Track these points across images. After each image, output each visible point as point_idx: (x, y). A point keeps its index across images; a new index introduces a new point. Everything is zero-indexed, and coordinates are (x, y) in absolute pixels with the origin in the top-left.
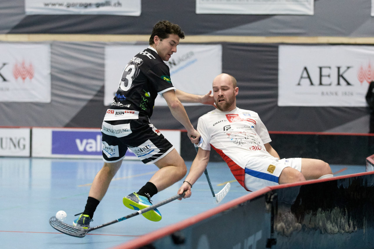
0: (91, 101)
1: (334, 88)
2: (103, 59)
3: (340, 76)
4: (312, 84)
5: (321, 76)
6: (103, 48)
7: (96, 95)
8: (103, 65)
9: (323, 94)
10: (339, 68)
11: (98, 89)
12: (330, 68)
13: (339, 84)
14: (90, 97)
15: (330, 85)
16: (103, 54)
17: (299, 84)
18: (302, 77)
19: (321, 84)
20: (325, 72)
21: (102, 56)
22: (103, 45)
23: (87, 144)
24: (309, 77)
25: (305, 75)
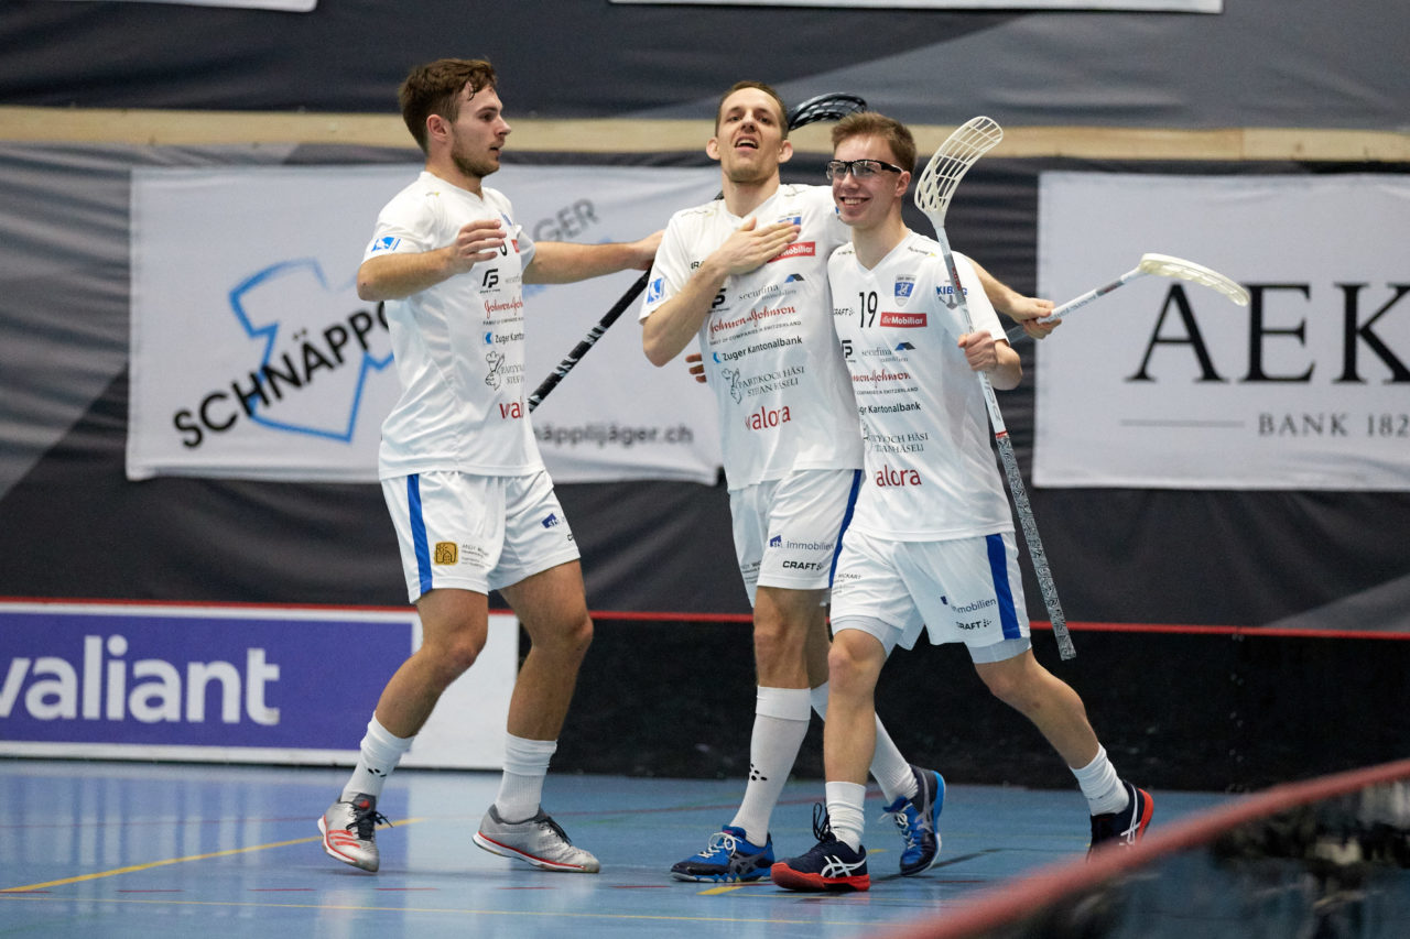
0: (55, 454)
1: (1326, 395)
2: (124, 235)
3: (1355, 332)
4: (1210, 374)
5: (1257, 332)
6: (126, 177)
7: (79, 427)
8: (120, 270)
9: (1266, 424)
10: (1351, 292)
11: (94, 391)
12: (1305, 289)
13: (1350, 374)
14: (49, 437)
15: (1306, 378)
16: (124, 213)
17: (1142, 375)
18: (1156, 340)
19: (1256, 374)
20: (1279, 311)
21: (117, 220)
22: (123, 163)
23: (30, 679)
24: (1195, 339)
25: (1175, 326)
